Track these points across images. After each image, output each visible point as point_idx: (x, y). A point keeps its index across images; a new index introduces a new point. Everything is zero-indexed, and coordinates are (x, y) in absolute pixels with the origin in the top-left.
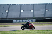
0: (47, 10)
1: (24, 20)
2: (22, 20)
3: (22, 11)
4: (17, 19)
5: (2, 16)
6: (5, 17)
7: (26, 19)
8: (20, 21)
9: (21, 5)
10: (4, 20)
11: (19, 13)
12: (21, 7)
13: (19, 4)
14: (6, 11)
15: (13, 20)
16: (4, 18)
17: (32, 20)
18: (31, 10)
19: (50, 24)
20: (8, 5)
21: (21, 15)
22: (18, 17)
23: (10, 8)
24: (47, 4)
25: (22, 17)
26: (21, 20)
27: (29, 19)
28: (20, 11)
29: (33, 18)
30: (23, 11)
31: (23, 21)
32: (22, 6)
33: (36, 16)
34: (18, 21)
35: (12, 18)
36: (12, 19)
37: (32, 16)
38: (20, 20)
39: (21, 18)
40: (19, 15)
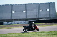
0: (41, 10)
1: (16, 22)
4: (8, 21)
7: (18, 20)
8: (11, 23)
9: (12, 6)
11: (10, 14)
12: (12, 8)
15: (4, 23)
17: (24, 21)
18: (23, 11)
19: (44, 25)
24: (41, 3)
25: (13, 18)
26: (13, 21)
28: (12, 12)
29: (26, 20)
30: (15, 12)
31: (14, 23)
33: (29, 17)
35: (2, 20)
37: (25, 18)
38: (12, 22)
39: (13, 20)
40: (10, 16)
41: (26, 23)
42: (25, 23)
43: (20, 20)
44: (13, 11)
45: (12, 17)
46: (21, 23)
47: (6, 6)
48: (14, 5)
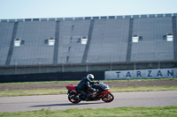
1: (142, 71)
2: (135, 71)
3: (135, 40)
5: (68, 58)
6: (79, 61)
7: (151, 66)
8: (129, 75)
9: (131, 20)
10: (74, 70)
12: (131, 27)
13: (127, 17)
14: (79, 41)
15: (106, 73)
16: (75, 66)
17: (170, 70)
18: (165, 37)
20: (86, 18)
21: (132, 52)
22: (124, 60)
23: (94, 30)
25: (134, 59)
26: (133, 69)
27: (161, 68)
28: (130, 40)
29: (175, 64)
30: (140, 38)
31: (139, 74)
32: (135, 21)
34: (124, 73)
35: (101, 65)
36: (104, 69)
38: (130, 71)
39: (133, 64)
40: (125, 53)
41: (175, 74)
42: (172, 74)
43: (155, 65)
44: (134, 38)
45: (132, 57)
46: (159, 74)
47: (112, 20)
48: (136, 17)
